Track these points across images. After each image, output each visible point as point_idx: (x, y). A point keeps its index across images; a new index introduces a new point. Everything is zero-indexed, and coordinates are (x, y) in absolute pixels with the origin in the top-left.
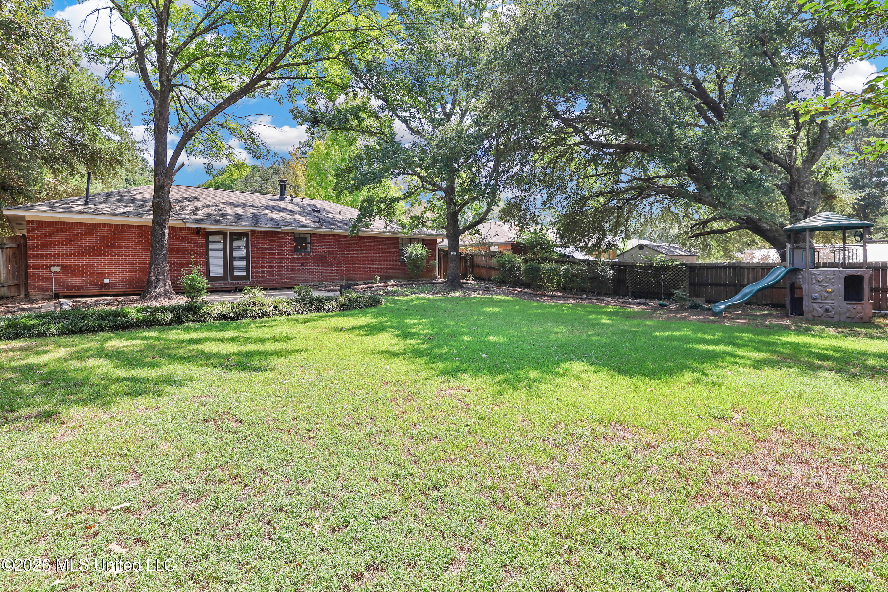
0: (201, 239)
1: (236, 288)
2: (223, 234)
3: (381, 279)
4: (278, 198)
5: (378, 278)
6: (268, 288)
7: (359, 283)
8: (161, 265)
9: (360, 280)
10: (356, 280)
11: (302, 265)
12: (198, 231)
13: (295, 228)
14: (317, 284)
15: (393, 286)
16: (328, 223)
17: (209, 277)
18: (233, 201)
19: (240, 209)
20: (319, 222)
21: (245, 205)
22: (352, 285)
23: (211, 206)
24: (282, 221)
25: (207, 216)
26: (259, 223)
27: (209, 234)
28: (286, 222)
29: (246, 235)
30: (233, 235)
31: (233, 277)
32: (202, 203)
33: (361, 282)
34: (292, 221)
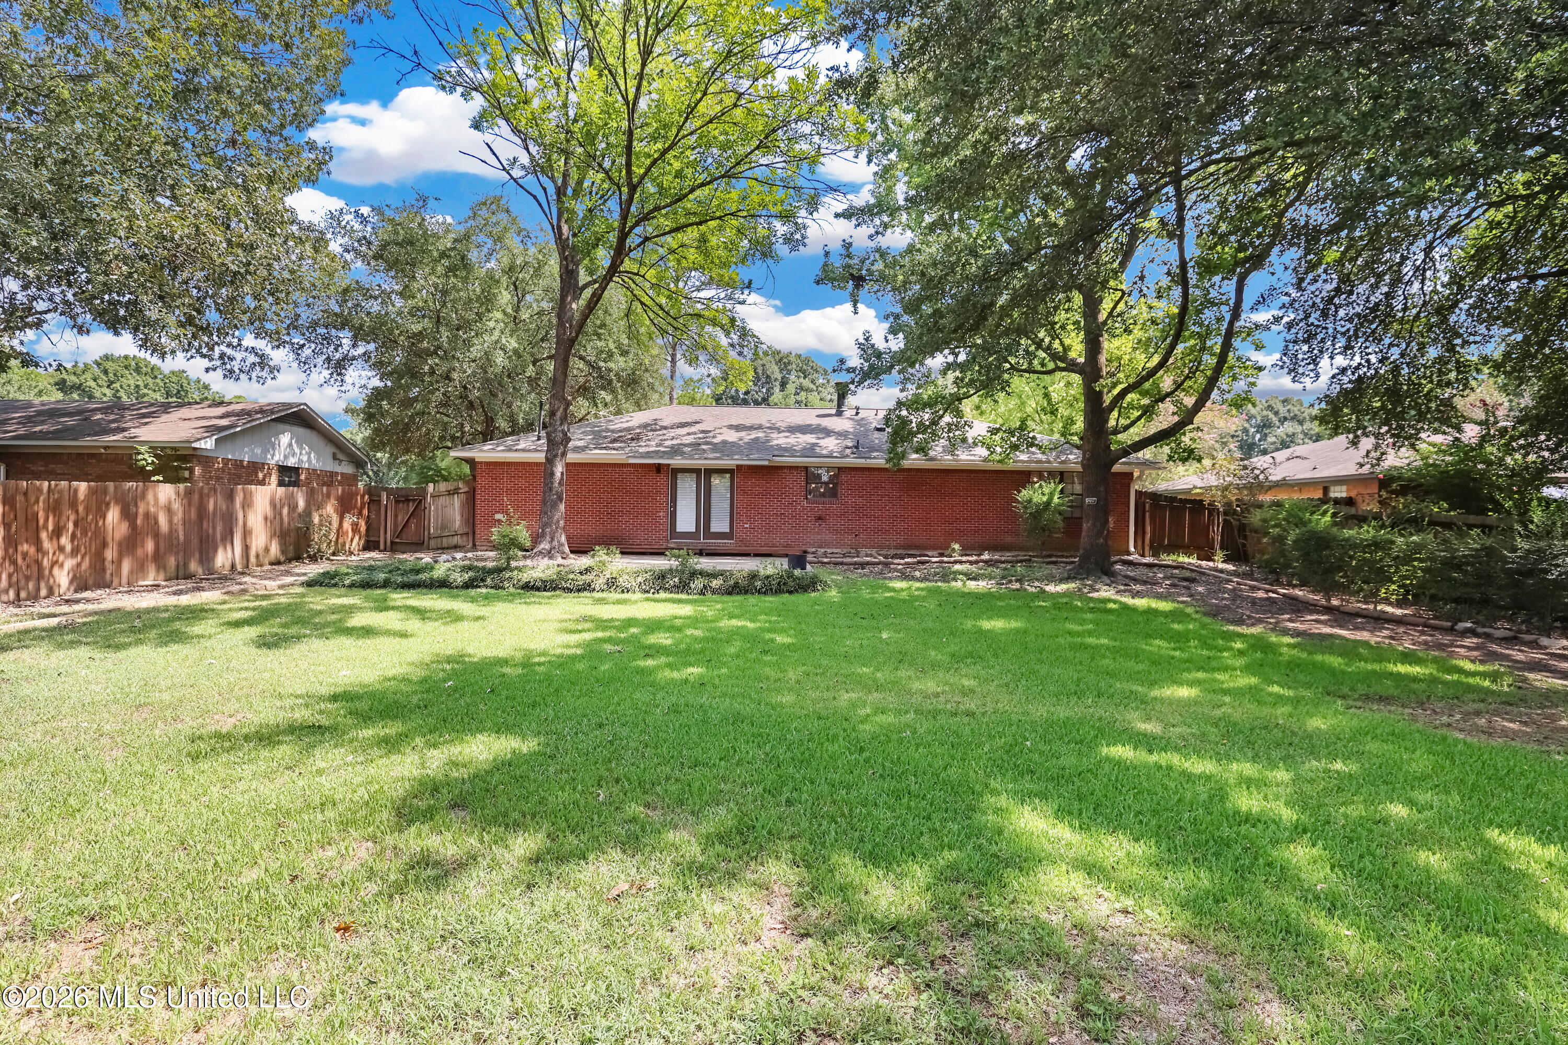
0: (662, 481)
1: (701, 550)
2: (696, 471)
3: (965, 547)
4: (833, 411)
5: (957, 546)
6: (752, 553)
7: (929, 553)
8: (549, 513)
9: (933, 548)
10: (926, 548)
11: (820, 518)
12: (658, 468)
14: (846, 551)
15: (976, 562)
16: (872, 449)
17: (674, 533)
18: (748, 423)
19: (743, 434)
20: (857, 447)
21: (760, 427)
22: (910, 556)
23: (703, 432)
24: (786, 449)
25: (672, 447)
26: (740, 453)
27: (676, 472)
28: (789, 451)
29: (730, 471)
30: (710, 472)
31: (709, 534)
32: (693, 429)
33: (935, 553)
34: (804, 449)
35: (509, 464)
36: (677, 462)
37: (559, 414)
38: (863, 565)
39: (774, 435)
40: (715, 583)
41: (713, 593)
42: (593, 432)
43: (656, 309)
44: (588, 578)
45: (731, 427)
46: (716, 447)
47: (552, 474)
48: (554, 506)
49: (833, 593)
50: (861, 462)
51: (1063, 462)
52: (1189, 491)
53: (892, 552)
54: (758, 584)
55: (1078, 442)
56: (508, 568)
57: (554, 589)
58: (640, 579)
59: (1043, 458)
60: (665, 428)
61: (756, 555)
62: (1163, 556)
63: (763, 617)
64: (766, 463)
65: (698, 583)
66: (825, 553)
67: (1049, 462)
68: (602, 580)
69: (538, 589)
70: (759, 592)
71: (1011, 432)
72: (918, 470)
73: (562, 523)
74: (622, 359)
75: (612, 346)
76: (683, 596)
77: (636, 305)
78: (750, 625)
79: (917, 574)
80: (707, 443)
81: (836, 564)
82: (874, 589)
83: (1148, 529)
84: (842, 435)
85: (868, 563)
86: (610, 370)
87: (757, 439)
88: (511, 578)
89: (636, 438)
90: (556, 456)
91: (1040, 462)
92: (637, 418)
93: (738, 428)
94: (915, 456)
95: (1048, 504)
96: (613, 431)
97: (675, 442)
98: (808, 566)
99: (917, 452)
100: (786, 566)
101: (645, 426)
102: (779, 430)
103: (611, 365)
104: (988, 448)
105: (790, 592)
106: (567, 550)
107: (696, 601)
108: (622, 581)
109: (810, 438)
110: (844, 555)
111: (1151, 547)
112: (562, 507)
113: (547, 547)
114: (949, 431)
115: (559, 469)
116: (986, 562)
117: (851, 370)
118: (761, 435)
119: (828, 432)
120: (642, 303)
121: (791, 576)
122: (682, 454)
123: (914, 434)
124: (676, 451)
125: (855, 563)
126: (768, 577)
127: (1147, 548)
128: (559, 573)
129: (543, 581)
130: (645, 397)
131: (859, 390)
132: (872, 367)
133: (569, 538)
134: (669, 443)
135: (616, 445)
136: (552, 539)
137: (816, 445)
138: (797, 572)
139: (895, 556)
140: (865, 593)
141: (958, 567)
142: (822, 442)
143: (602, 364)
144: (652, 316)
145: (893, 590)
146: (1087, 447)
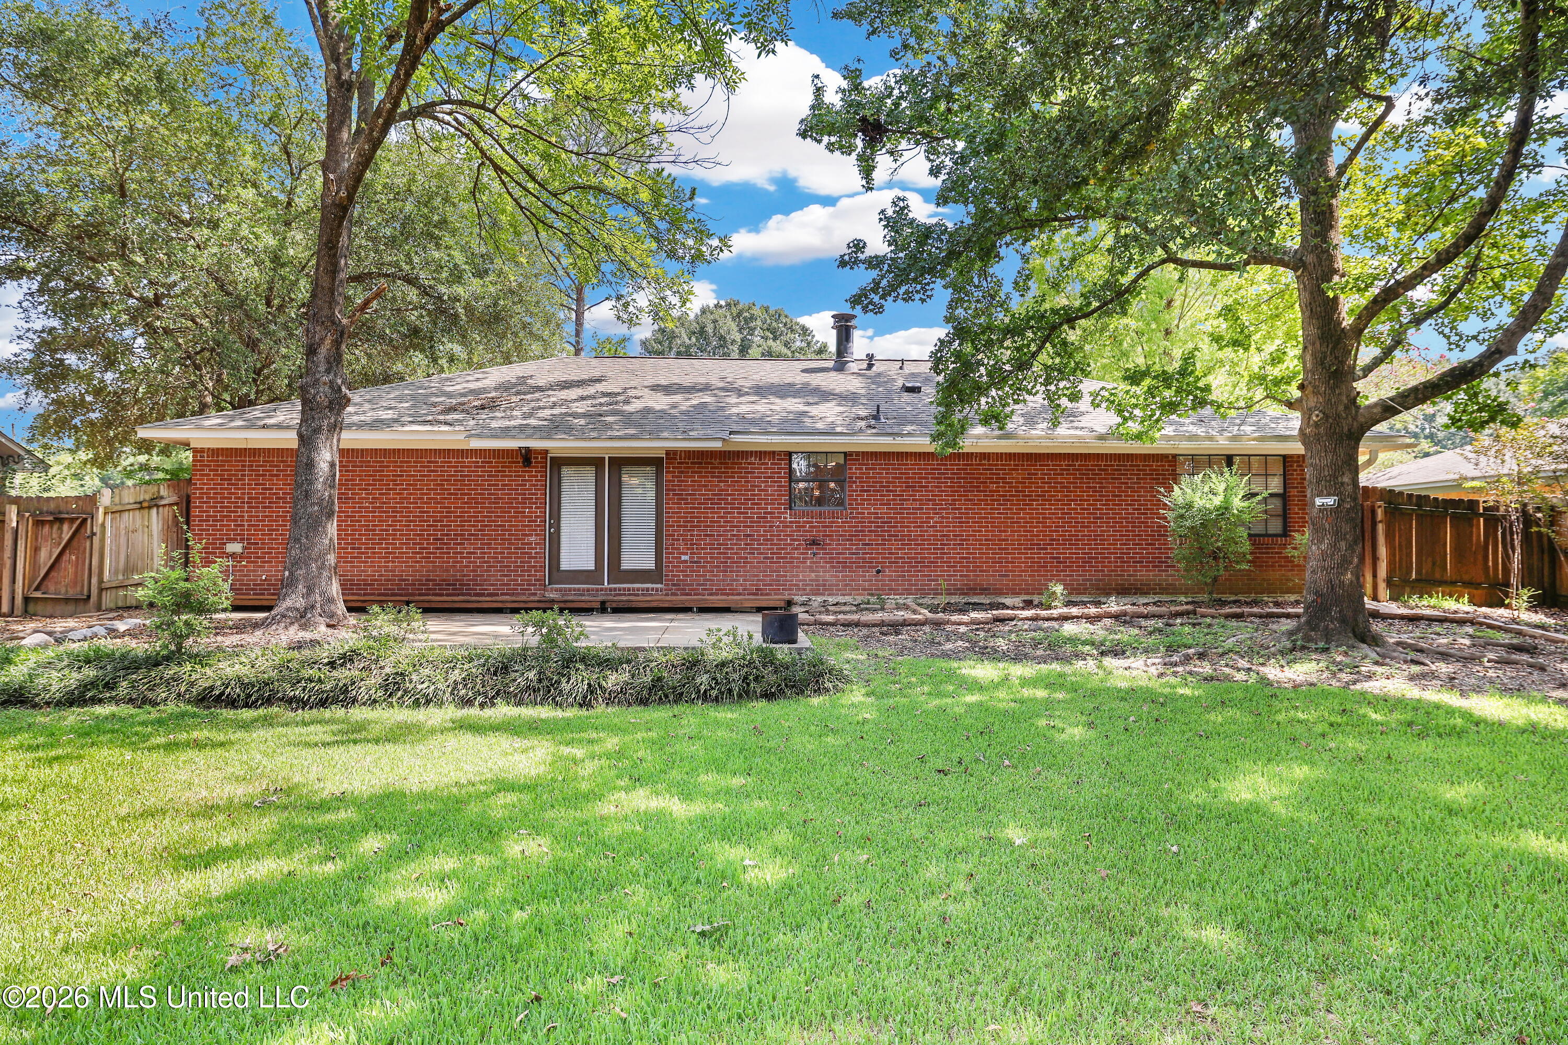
0: (532, 477)
1: (603, 603)
2: (596, 462)
3: (1071, 589)
5: (1059, 589)
6: (695, 606)
7: (1008, 601)
8: (304, 540)
9: (1015, 593)
10: (999, 592)
11: (814, 543)
12: (527, 457)
13: (776, 439)
14: (859, 599)
15: (1098, 618)
16: (903, 420)
17: (556, 572)
18: (687, 381)
19: (678, 398)
20: (876, 417)
21: (706, 388)
22: (977, 606)
23: (605, 394)
24: (753, 422)
25: (552, 420)
26: (674, 428)
27: (559, 463)
28: (760, 424)
29: (654, 462)
30: (619, 463)
31: (618, 574)
32: (591, 390)
33: (1017, 601)
34: (784, 421)
35: (255, 452)
36: (558, 445)
37: (323, 351)
38: (896, 627)
39: (733, 400)
40: (613, 680)
41: (609, 702)
42: (413, 397)
43: (522, 177)
44: (343, 674)
45: (655, 388)
46: (628, 419)
47: (310, 465)
48: (315, 526)
49: (856, 695)
50: (884, 443)
51: (1235, 438)
52: (1457, 485)
53: (943, 600)
54: (703, 680)
55: (1297, 394)
56: (175, 656)
57: (269, 702)
58: (456, 675)
59: (1200, 431)
60: (539, 389)
61: (703, 610)
62: (1414, 600)
63: (709, 780)
64: (717, 445)
65: (580, 680)
66: (824, 604)
67: (1211, 438)
68: (374, 680)
69: (232, 703)
70: (705, 697)
71: (1166, 379)
72: (984, 456)
73: (332, 559)
74: (477, 282)
75: (459, 257)
76: (545, 712)
77: (488, 173)
78: (677, 808)
79: (1002, 644)
80: (614, 413)
81: (847, 625)
82: (937, 682)
83: (1383, 551)
84: (849, 398)
85: (905, 623)
86: (457, 299)
87: (704, 405)
88: (176, 679)
89: (490, 406)
90: (317, 431)
91: (1193, 437)
92: (496, 375)
93: (667, 389)
94: (979, 430)
95: (1225, 508)
96: (450, 395)
97: (556, 411)
98: (801, 635)
99: (985, 422)
100: (758, 638)
101: (505, 387)
102: (740, 393)
103: (460, 290)
104: (1120, 412)
105: (768, 696)
106: (340, 608)
107: (568, 724)
108: (418, 682)
109: (793, 405)
110: (859, 608)
111: (1389, 583)
112: (332, 528)
113: (300, 603)
114: (1047, 383)
115: (325, 457)
116: (1116, 617)
117: (875, 262)
118: (708, 399)
119: (824, 395)
120: (497, 168)
121: (768, 658)
122: (569, 430)
123: (981, 390)
124: (556, 426)
125: (882, 624)
126: (723, 664)
127: (1382, 586)
128: (284, 666)
129: (244, 685)
130: (518, 347)
131: (889, 303)
132: (913, 258)
133: (346, 587)
134: (547, 413)
135: (449, 417)
136: (310, 590)
137: (804, 414)
138: (782, 651)
139: (948, 608)
140: (920, 693)
141: (1069, 628)
142: (814, 411)
143: (442, 289)
144: (517, 192)
145: (977, 686)
146: (1312, 402)
